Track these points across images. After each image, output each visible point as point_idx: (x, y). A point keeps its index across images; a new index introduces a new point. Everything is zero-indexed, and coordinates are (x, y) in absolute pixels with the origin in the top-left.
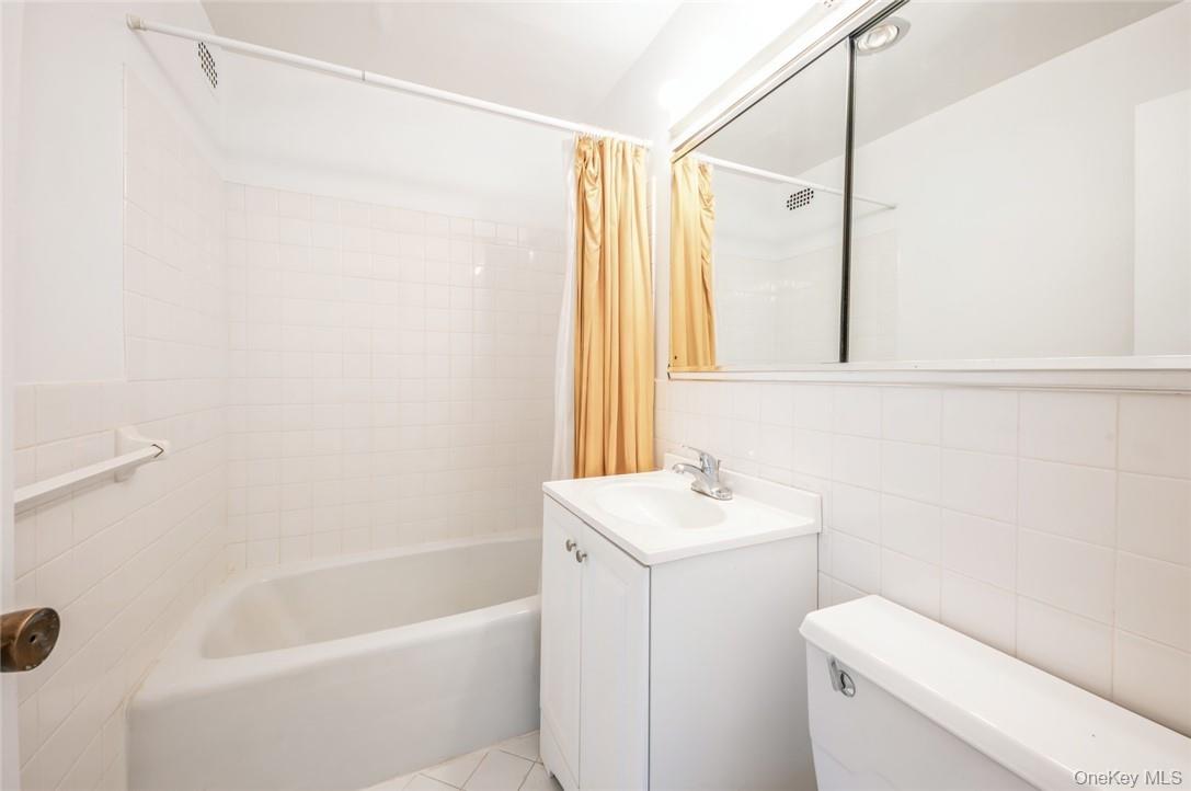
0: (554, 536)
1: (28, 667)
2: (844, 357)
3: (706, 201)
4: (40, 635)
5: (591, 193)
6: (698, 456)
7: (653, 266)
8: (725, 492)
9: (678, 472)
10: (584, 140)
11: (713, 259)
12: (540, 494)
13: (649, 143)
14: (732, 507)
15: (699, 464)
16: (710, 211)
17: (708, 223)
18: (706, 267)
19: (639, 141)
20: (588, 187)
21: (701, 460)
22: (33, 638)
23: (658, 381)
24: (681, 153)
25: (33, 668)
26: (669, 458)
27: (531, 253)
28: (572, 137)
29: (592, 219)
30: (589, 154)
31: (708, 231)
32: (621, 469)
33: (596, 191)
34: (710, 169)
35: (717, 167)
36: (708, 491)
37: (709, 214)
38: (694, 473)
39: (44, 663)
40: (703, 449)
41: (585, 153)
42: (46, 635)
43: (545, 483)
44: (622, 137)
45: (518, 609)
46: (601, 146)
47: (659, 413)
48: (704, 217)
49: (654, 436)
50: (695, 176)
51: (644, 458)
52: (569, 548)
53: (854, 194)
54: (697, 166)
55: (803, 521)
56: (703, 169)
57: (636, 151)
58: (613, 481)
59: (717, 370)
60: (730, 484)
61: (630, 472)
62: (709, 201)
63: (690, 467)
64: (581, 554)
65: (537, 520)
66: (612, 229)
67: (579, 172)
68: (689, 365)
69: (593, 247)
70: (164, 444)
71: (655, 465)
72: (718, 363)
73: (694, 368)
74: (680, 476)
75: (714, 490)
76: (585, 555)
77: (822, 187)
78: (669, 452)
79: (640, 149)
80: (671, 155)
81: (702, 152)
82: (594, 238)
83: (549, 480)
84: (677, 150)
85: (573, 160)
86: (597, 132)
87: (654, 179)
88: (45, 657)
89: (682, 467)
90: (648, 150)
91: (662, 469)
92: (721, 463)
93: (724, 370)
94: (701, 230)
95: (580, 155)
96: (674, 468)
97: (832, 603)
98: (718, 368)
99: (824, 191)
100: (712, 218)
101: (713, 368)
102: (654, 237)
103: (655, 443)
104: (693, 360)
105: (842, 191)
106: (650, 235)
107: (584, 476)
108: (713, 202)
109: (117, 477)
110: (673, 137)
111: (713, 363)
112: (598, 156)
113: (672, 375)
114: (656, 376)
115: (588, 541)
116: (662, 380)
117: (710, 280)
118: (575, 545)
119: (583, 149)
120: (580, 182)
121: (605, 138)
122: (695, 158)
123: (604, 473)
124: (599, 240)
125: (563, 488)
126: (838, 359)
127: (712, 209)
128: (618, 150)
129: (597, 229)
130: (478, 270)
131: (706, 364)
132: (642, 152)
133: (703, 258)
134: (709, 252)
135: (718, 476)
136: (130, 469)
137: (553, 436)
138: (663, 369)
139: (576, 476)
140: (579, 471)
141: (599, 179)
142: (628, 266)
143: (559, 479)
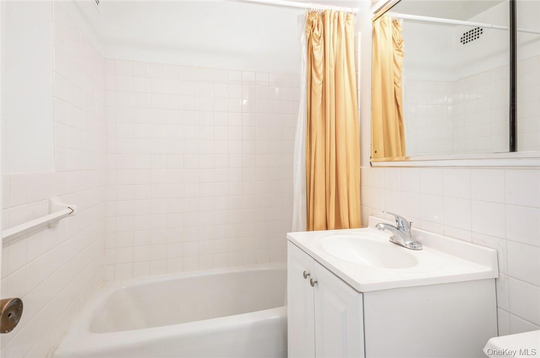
0: (295, 268)
1: (6, 331)
2: (513, 147)
3: (397, 45)
4: (13, 314)
5: (317, 47)
6: (394, 219)
7: (359, 92)
8: (416, 245)
9: (379, 229)
10: (312, 13)
11: (403, 84)
12: (286, 240)
13: (356, 10)
14: (423, 255)
15: (395, 224)
16: (400, 51)
17: (399, 60)
18: (397, 89)
19: (349, 10)
20: (314, 44)
21: (397, 221)
22: (10, 315)
23: (363, 167)
24: (379, 15)
25: (9, 332)
26: (372, 220)
27: (277, 89)
28: (304, 13)
29: (317, 64)
30: (315, 22)
31: (399, 64)
32: (339, 225)
33: (320, 46)
34: (401, 22)
35: (405, 20)
36: (403, 243)
37: (400, 53)
38: (391, 230)
39: (15, 329)
40: (399, 214)
41: (312, 22)
42: (16, 313)
43: (288, 233)
44: (337, 8)
45: (272, 315)
46: (323, 16)
47: (364, 189)
48: (396, 56)
49: (361, 205)
50: (389, 29)
51: (354, 218)
52: (305, 276)
53: (519, 28)
54: (391, 21)
55: (483, 269)
56: (395, 23)
57: (347, 17)
58: (332, 234)
59: (407, 159)
60: (419, 238)
61: (345, 228)
62: (399, 44)
63: (388, 226)
64: (313, 281)
65: (284, 258)
66: (330, 70)
67: (308, 34)
68: (385, 157)
69: (318, 82)
70: (74, 207)
71: (362, 224)
72: (407, 155)
73: (389, 158)
74: (381, 232)
75: (408, 243)
76: (316, 282)
77: (490, 25)
78: (372, 215)
79: (350, 15)
80: (372, 16)
81: (395, 11)
82: (318, 76)
83: (291, 231)
84: (376, 12)
85: (305, 28)
86: (319, 7)
87: (360, 34)
88: (15, 326)
89: (382, 226)
90: (355, 15)
91: (367, 227)
92: (412, 224)
93: (412, 159)
94: (394, 65)
95: (309, 24)
96: (376, 226)
97: (510, 332)
98: (407, 158)
99: (492, 28)
100: (402, 56)
101: (403, 158)
102: (359, 73)
103: (361, 209)
104: (388, 153)
105: (507, 26)
106: (357, 71)
107: (313, 230)
108: (403, 44)
109: (49, 225)
110: (373, 4)
111: (403, 155)
112: (321, 23)
113: (373, 164)
114: (361, 164)
115: (318, 273)
116: (366, 167)
117: (401, 98)
118: (309, 275)
119: (311, 19)
120: (309, 41)
121: (326, 11)
122: (389, 16)
123: (327, 228)
124: (322, 77)
125: (300, 237)
126: (508, 150)
127: (402, 50)
128: (334, 17)
129: (320, 71)
130: (245, 102)
131: (398, 156)
132: (352, 17)
133: (395, 83)
134: (400, 79)
135: (410, 232)
136: (56, 221)
137: (292, 205)
138: (367, 160)
139: (308, 229)
140: (310, 226)
141: (322, 38)
142: (341, 93)
143: (297, 231)
